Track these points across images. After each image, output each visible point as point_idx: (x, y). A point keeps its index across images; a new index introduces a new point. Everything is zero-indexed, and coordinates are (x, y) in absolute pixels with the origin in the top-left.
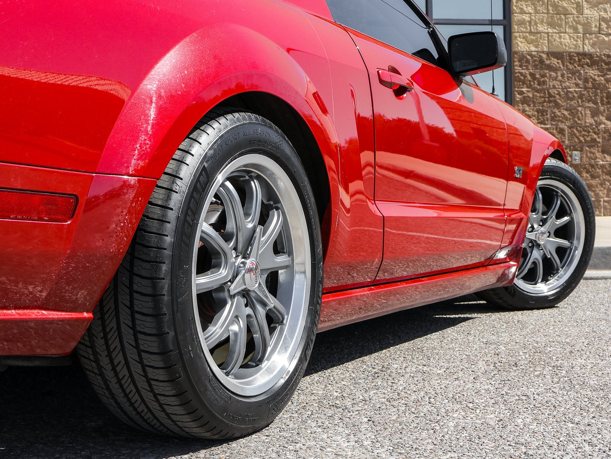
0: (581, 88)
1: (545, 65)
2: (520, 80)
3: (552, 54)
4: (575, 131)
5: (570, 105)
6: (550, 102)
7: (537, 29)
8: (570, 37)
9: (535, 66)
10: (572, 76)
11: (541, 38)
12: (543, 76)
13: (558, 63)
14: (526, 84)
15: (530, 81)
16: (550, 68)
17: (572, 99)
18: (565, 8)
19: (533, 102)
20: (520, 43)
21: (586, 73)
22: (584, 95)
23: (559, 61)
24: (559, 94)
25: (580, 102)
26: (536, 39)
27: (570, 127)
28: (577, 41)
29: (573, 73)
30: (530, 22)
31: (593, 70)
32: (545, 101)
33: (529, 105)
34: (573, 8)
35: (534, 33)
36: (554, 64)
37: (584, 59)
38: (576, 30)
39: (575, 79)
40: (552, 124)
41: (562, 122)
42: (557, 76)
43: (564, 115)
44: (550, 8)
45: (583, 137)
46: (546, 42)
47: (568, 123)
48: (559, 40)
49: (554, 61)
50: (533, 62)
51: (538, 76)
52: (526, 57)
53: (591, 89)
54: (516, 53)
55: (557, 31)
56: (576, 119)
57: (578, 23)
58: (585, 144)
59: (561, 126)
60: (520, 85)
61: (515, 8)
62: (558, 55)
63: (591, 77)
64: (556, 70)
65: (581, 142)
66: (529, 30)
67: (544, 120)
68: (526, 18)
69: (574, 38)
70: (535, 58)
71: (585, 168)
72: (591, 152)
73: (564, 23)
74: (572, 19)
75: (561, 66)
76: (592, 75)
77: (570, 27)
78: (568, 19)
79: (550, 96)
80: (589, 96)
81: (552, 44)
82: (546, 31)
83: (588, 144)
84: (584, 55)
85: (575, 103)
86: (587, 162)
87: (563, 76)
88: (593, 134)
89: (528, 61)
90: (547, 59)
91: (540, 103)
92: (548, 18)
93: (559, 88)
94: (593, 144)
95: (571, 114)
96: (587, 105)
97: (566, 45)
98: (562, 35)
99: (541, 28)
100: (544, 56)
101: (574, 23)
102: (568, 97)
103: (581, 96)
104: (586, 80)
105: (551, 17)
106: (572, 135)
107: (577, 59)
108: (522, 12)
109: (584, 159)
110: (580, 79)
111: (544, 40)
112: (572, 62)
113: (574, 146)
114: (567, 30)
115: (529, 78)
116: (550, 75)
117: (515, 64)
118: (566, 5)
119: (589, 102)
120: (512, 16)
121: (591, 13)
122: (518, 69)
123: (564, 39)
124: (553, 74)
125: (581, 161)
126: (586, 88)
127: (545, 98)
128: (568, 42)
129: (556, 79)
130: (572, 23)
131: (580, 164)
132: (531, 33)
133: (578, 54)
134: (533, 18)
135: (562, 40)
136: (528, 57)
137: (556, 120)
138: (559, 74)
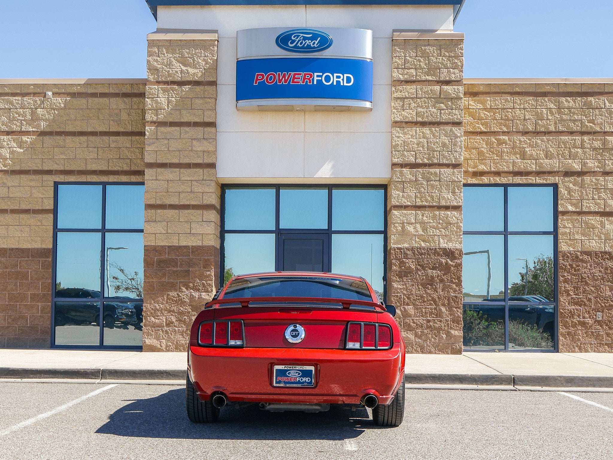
0: (603, 273)
1: (579, 259)
2: (563, 269)
3: (583, 253)
4: (598, 300)
5: (596, 284)
6: (582, 282)
7: (574, 237)
8: (596, 242)
9: (573, 260)
10: (597, 266)
11: (577, 242)
12: (578, 266)
13: (588, 258)
14: (567, 271)
15: (569, 269)
16: (582, 261)
17: (596, 280)
18: (592, 224)
19: (571, 282)
20: (563, 246)
21: (606, 264)
22: (605, 277)
23: (589, 257)
24: (588, 277)
25: (602, 282)
26: (574, 243)
27: (595, 298)
28: (600, 244)
29: (598, 264)
30: (570, 233)
31: (611, 262)
32: (579, 281)
33: (568, 284)
34: (599, 224)
35: (572, 239)
36: (585, 258)
37: (605, 255)
38: (600, 238)
39: (599, 268)
40: (583, 296)
41: (590, 294)
42: (587, 266)
43: (592, 290)
44: (583, 224)
45: (604, 303)
46: (580, 245)
47: (594, 295)
48: (588, 244)
49: (585, 257)
50: (571, 257)
51: (574, 266)
52: (567, 255)
53: (610, 274)
54: (560, 252)
55: (587, 239)
56: (600, 293)
57: (602, 233)
58: (605, 308)
59: (589, 296)
60: (563, 271)
61: (560, 225)
62: (588, 253)
63: (610, 266)
64: (586, 262)
65: (602, 306)
66: (569, 238)
67: (578, 293)
68: (568, 231)
69: (598, 243)
70: (573, 255)
71: (605, 323)
72: (609, 313)
73: (592, 233)
74: (597, 231)
75: (590, 260)
76: (611, 266)
77: (596, 236)
78: (595, 231)
79: (582, 278)
80: (609, 278)
81: (584, 247)
82: (580, 238)
83: (607, 308)
84: (606, 253)
85: (599, 282)
86: (606, 319)
87: (591, 266)
88: (611, 302)
89: (568, 257)
90: (581, 255)
91: (575, 283)
92: (581, 231)
93: (589, 273)
94: (610, 308)
95: (596, 289)
96: (607, 284)
97: (593, 247)
98: (591, 241)
99: (577, 237)
100: (579, 254)
101: (599, 233)
102: (594, 279)
103: (603, 279)
104: (606, 269)
105: (584, 230)
106: (597, 302)
107: (600, 255)
108: (565, 227)
109: (604, 318)
110: (602, 268)
111: (579, 244)
112: (597, 257)
113: (598, 309)
114: (594, 237)
115: (569, 267)
116: (583, 265)
117: (560, 258)
118: (593, 222)
119: (608, 282)
120: (559, 229)
121: (610, 227)
122: (561, 261)
123: (592, 243)
124: (585, 265)
125: (602, 318)
126: (606, 273)
127: (579, 279)
128: (594, 245)
129: (586, 268)
130: (598, 233)
131: (602, 320)
132: (570, 239)
133: (601, 252)
134: (572, 230)
135: (591, 244)
136: (568, 254)
137: (586, 293)
138: (588, 265)
